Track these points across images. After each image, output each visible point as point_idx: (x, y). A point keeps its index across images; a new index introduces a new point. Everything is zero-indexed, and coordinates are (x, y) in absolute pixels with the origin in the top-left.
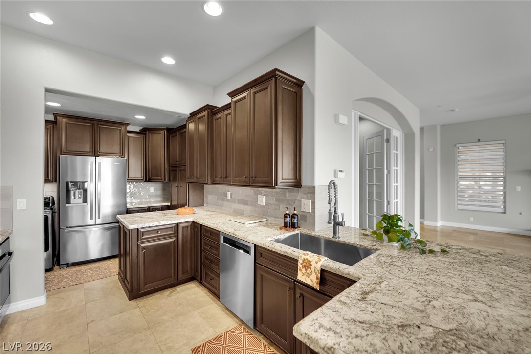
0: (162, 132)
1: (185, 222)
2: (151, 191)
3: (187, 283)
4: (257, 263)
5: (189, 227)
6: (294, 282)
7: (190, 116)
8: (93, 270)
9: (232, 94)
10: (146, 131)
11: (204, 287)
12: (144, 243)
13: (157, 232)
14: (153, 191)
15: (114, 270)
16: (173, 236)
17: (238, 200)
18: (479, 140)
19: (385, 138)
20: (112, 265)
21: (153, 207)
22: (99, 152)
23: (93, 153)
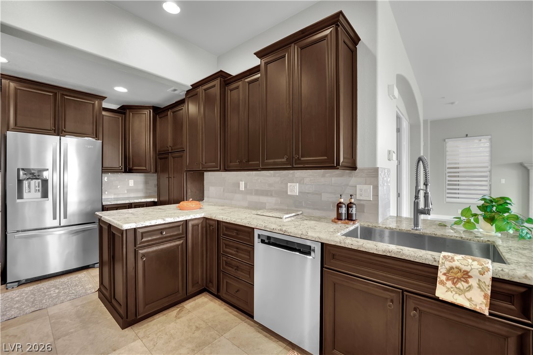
0: (147, 112)
1: (196, 219)
2: (130, 185)
3: (196, 297)
4: (326, 268)
5: (200, 225)
6: (403, 293)
7: (191, 87)
8: (59, 288)
9: (260, 54)
10: (125, 110)
11: (221, 301)
12: (144, 247)
13: (161, 233)
14: (133, 185)
15: (90, 286)
16: (181, 238)
17: (257, 191)
18: (467, 135)
20: (86, 279)
21: (136, 204)
22: (65, 132)
23: (57, 132)
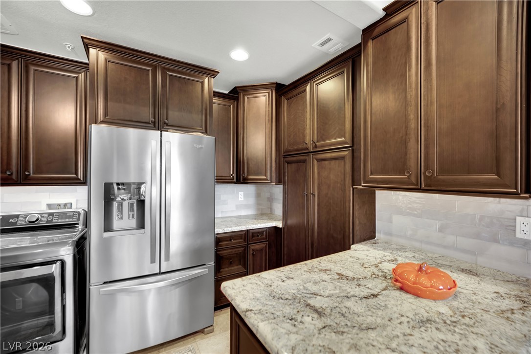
2: (240, 199)
10: (236, 94)
21: (253, 231)
22: (167, 125)
23: (157, 125)
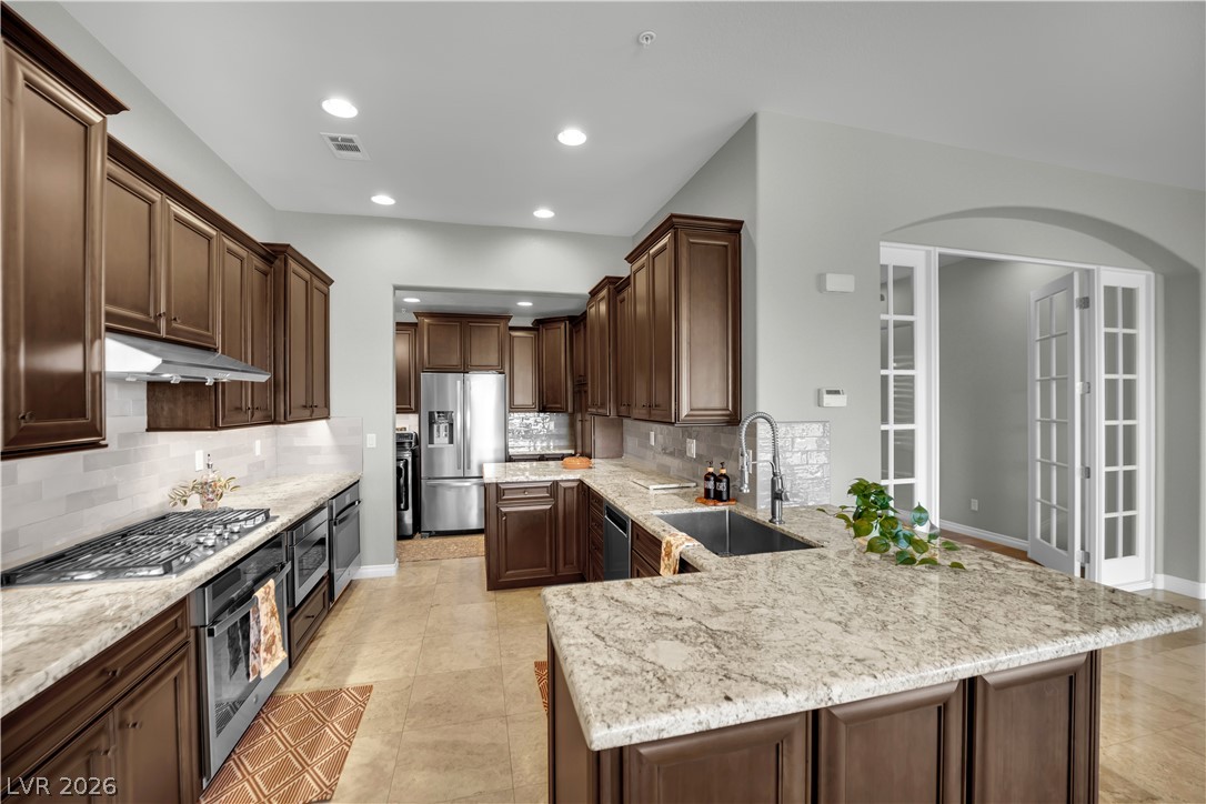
0: (562, 324)
1: (569, 481)
2: (550, 428)
4: (634, 549)
5: (574, 489)
9: (630, 259)
10: (542, 324)
12: (505, 506)
13: (524, 492)
16: (549, 501)
19: (1077, 295)
22: (471, 366)
23: (463, 367)
